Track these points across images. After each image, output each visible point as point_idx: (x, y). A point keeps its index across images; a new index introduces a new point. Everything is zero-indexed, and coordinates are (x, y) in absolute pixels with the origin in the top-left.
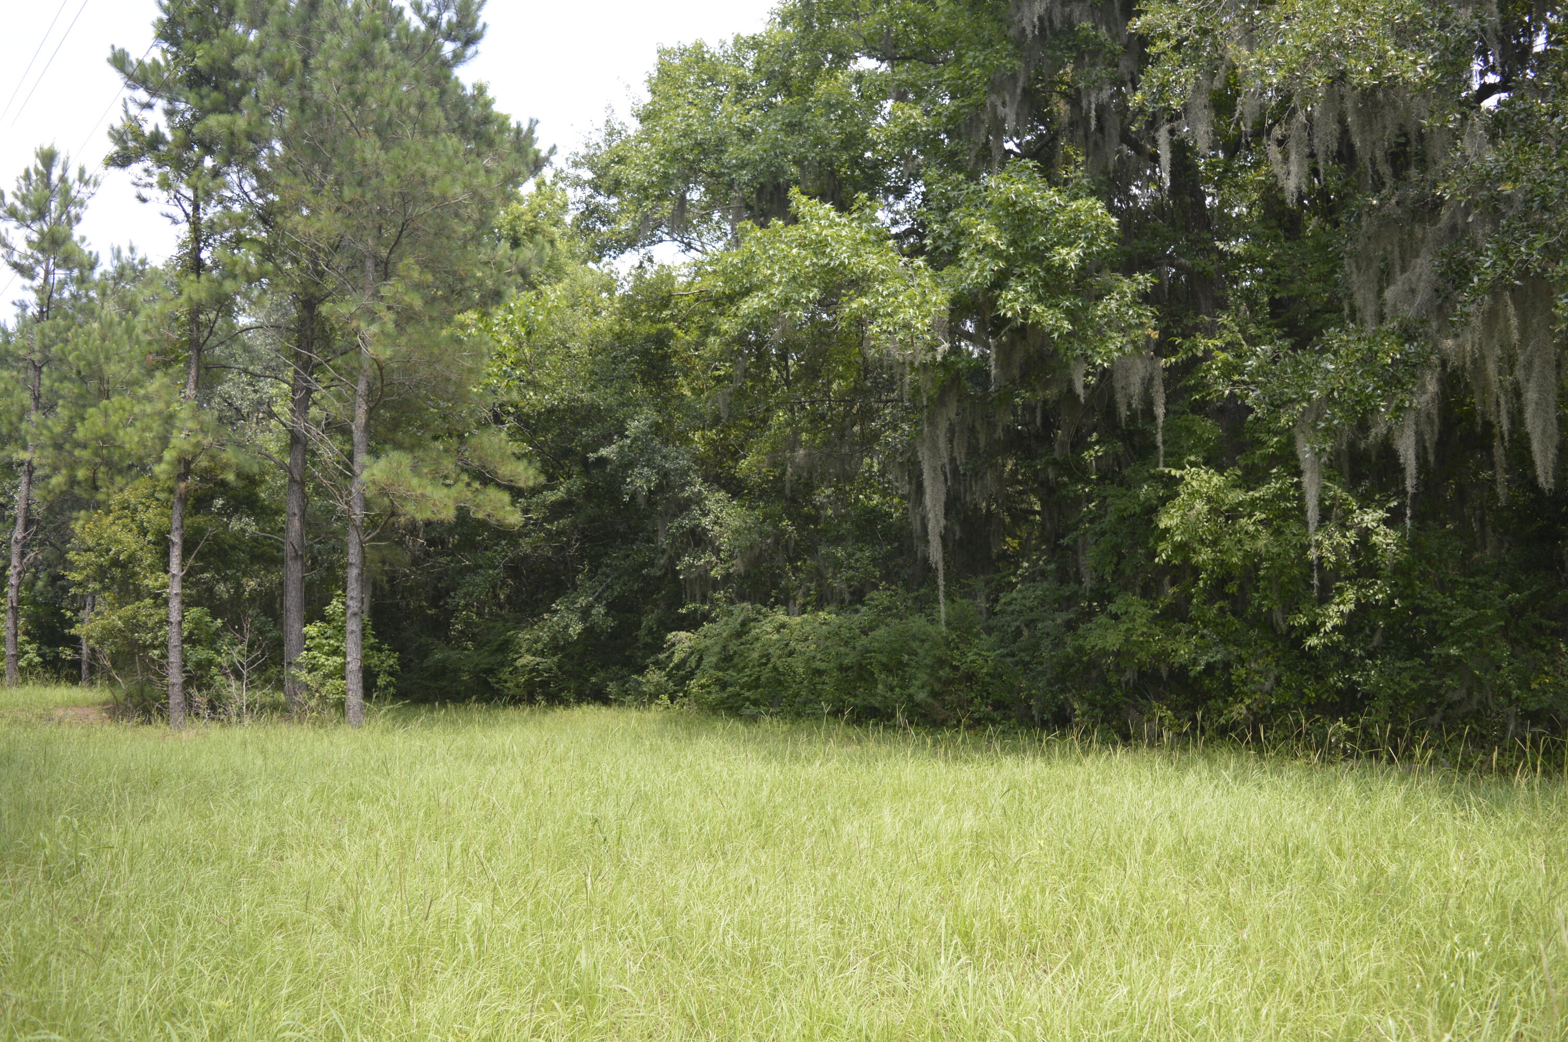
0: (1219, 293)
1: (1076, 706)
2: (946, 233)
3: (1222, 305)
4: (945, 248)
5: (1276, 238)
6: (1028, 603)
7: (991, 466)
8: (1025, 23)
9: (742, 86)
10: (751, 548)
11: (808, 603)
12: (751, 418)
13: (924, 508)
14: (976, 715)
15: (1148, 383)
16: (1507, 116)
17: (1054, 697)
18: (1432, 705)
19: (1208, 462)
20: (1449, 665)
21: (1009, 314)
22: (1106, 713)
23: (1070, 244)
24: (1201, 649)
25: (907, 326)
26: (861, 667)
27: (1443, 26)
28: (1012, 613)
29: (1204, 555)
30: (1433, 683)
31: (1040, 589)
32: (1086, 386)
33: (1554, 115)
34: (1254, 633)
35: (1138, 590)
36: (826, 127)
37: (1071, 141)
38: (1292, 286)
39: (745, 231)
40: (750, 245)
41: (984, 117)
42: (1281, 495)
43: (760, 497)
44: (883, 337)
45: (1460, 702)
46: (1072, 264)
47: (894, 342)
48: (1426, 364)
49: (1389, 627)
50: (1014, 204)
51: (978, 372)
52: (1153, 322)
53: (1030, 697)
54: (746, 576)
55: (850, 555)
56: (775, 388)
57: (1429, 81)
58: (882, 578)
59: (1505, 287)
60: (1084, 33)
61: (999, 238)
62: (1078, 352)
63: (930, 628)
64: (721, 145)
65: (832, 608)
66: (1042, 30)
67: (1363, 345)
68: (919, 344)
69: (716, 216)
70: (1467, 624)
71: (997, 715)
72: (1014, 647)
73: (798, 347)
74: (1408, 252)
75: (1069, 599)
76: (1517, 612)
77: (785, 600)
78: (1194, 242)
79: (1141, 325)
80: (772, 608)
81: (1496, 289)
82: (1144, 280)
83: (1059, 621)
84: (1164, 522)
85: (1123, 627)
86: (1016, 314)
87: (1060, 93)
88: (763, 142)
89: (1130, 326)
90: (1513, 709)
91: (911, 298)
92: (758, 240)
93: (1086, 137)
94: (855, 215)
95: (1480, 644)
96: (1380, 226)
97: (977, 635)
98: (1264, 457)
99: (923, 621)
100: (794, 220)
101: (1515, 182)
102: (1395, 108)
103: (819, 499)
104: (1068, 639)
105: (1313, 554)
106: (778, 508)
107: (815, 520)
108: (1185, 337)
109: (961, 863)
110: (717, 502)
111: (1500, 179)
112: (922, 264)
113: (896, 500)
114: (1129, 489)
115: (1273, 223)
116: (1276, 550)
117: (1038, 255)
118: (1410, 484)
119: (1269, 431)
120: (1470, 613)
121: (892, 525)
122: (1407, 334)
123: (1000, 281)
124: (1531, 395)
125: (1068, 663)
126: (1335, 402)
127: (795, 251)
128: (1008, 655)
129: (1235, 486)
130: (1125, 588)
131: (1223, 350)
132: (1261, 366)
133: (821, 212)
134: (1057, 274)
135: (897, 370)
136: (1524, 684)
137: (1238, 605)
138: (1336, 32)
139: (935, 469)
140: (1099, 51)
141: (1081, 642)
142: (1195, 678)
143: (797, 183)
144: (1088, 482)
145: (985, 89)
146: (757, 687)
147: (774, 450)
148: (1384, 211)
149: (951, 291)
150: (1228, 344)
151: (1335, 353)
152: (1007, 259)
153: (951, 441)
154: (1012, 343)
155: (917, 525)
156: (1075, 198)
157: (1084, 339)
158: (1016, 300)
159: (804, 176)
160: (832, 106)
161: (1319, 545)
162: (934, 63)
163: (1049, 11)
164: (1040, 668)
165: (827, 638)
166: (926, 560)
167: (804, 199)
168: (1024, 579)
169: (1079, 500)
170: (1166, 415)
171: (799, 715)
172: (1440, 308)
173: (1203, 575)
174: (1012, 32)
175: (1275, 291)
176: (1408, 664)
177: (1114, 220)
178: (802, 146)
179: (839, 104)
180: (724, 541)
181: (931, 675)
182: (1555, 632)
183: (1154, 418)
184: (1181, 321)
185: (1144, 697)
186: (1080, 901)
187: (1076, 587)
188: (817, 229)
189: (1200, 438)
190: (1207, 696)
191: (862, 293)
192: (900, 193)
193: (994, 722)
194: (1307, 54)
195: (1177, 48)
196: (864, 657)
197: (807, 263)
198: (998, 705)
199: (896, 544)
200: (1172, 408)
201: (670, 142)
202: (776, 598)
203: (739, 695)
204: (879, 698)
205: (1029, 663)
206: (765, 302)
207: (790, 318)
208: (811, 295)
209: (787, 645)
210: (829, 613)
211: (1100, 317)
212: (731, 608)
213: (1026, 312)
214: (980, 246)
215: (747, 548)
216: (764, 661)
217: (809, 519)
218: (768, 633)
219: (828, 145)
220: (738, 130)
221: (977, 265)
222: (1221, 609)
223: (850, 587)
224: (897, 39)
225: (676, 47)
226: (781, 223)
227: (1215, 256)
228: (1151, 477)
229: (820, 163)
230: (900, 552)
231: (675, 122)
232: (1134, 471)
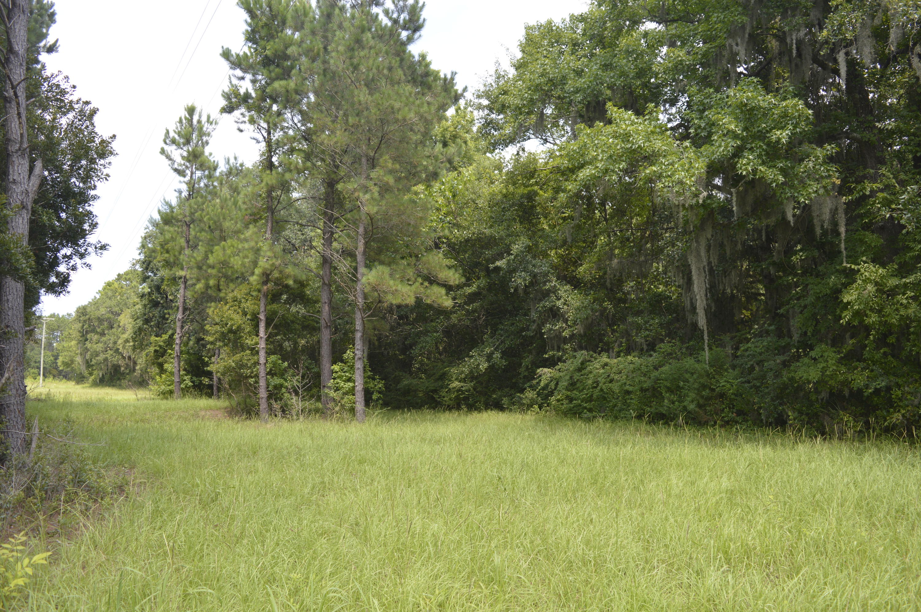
0: (879, 154)
1: (790, 414)
2: (703, 125)
3: (882, 161)
4: (703, 134)
5: (917, 117)
6: (758, 350)
7: (734, 267)
9: (575, 45)
10: (587, 318)
11: (621, 351)
12: (584, 242)
13: (693, 293)
14: (726, 419)
15: (834, 212)
17: (775, 408)
19: (874, 261)
21: (744, 173)
22: (809, 418)
23: (782, 128)
24: (871, 379)
25: (681, 182)
26: (654, 389)
28: (748, 356)
29: (873, 319)
31: (766, 341)
32: (794, 216)
34: (907, 368)
35: (829, 342)
36: (627, 65)
37: (780, 64)
39: (580, 130)
40: (583, 139)
41: (725, 53)
43: (591, 288)
44: (665, 190)
46: (784, 140)
47: (672, 193)
50: (746, 105)
51: (725, 209)
52: (837, 174)
53: (760, 408)
54: (584, 335)
55: (646, 322)
56: (598, 223)
58: (666, 336)
61: (736, 126)
62: (789, 195)
63: (697, 366)
64: (564, 80)
65: (635, 353)
68: (688, 194)
69: (561, 122)
71: (739, 419)
72: (750, 377)
73: (612, 198)
75: (784, 347)
77: (607, 349)
78: (862, 123)
79: (829, 176)
80: (599, 354)
82: (830, 148)
83: (778, 361)
84: (846, 298)
85: (821, 366)
86: (748, 173)
87: (772, 35)
88: (589, 77)
89: (822, 177)
91: (682, 166)
92: (588, 135)
93: (790, 61)
94: (647, 117)
97: (726, 370)
98: (911, 258)
99: (692, 361)
100: (609, 122)
103: (626, 289)
104: (784, 373)
106: (602, 294)
107: (625, 301)
108: (857, 183)
109: (721, 508)
110: (565, 291)
112: (688, 144)
113: (674, 288)
114: (822, 279)
115: (915, 108)
117: (762, 136)
119: (915, 241)
121: (671, 303)
123: (738, 153)
125: (785, 387)
127: (611, 140)
128: (746, 382)
129: (893, 276)
130: (821, 341)
132: (910, 199)
133: (626, 117)
134: (774, 147)
135: (674, 210)
137: (896, 350)
139: (699, 269)
140: (797, 7)
141: (792, 374)
142: (868, 396)
143: (610, 100)
144: (796, 275)
145: (725, 35)
146: (591, 401)
147: (599, 260)
149: (707, 160)
150: (886, 186)
152: (742, 139)
153: (708, 251)
154: (746, 191)
155: (688, 304)
156: (785, 99)
157: (792, 187)
158: (748, 164)
159: (614, 95)
160: (630, 52)
162: (692, 22)
164: (767, 391)
165: (633, 372)
166: (695, 325)
167: (615, 109)
168: (755, 335)
169: (790, 287)
170: (846, 232)
171: (616, 418)
173: (873, 332)
175: (917, 152)
177: (810, 112)
178: (612, 78)
179: (634, 51)
180: (570, 316)
181: (697, 394)
183: (839, 233)
184: (854, 173)
185: (834, 408)
186: (798, 534)
187: (789, 340)
188: (624, 126)
189: (869, 246)
190: (876, 408)
191: (652, 164)
192: (673, 104)
193: (737, 423)
196: (656, 383)
197: (619, 147)
198: (740, 413)
199: (675, 315)
200: (850, 228)
201: (534, 80)
202: (602, 348)
203: (580, 405)
204: (666, 408)
205: (759, 387)
206: (593, 172)
207: (608, 180)
208: (621, 167)
209: (609, 376)
210: (634, 357)
211: (803, 173)
212: (575, 354)
213: (755, 171)
214: (725, 132)
215: (584, 319)
216: (595, 385)
217: (621, 300)
218: (597, 369)
219: (628, 76)
220: (574, 70)
221: (723, 144)
222: (885, 353)
223: (646, 341)
224: (669, 9)
225: (536, 24)
226: (602, 124)
227: (876, 131)
228: (837, 271)
229: (624, 87)
230: (677, 320)
231: (536, 68)
232: (826, 268)
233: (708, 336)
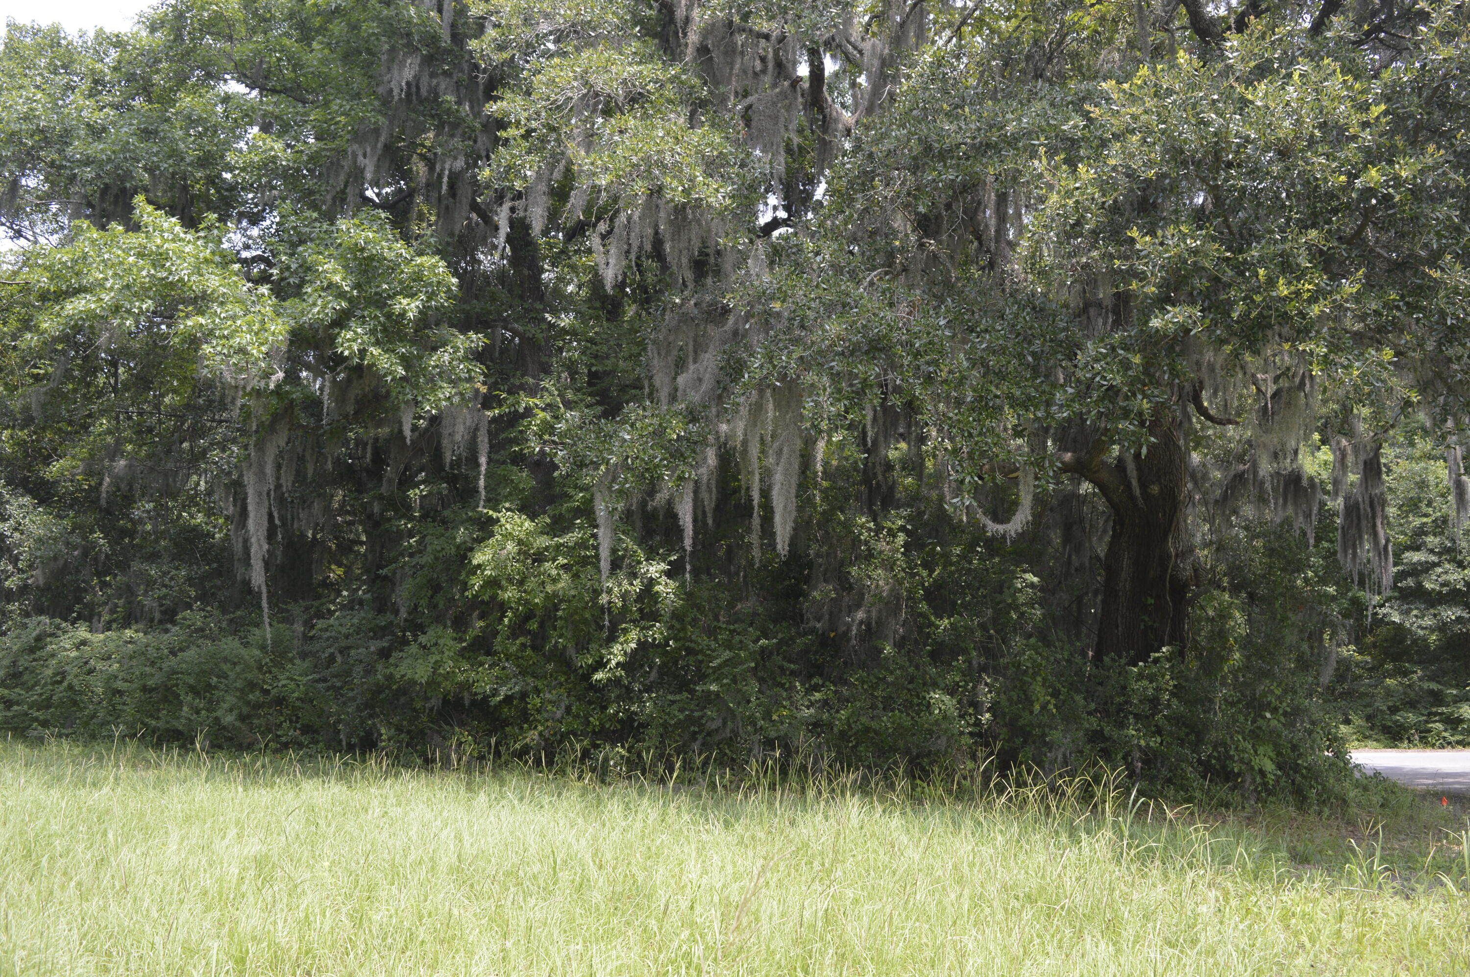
0: (544, 359)
1: (383, 731)
2: (294, 266)
3: (546, 370)
4: (291, 280)
5: (597, 318)
6: (344, 630)
7: (319, 496)
8: (393, 84)
9: (98, 84)
10: (55, 558)
11: (114, 620)
12: (70, 423)
13: (247, 531)
14: (284, 739)
15: (474, 433)
16: (783, 248)
17: (363, 722)
18: (695, 733)
19: (522, 510)
20: (709, 699)
21: (346, 353)
22: (412, 738)
23: (412, 296)
24: (501, 680)
25: (242, 350)
26: (168, 689)
27: (742, 166)
28: (328, 639)
29: (509, 594)
30: (696, 714)
31: (356, 618)
32: (414, 428)
33: (817, 254)
34: (550, 667)
35: (449, 623)
36: (184, 140)
37: (427, 200)
38: (607, 362)
39: (79, 230)
40: (83, 245)
41: (344, 163)
42: (582, 544)
43: (71, 507)
44: (218, 358)
45: (717, 730)
46: (411, 315)
47: (228, 365)
48: (704, 443)
49: (664, 665)
50: (362, 250)
51: (313, 404)
52: (482, 378)
53: (339, 721)
54: (47, 588)
55: (165, 574)
56: (100, 394)
57: (726, 208)
58: (196, 599)
59: (769, 386)
60: (447, 105)
61: (344, 279)
62: (410, 397)
63: (243, 652)
64: (66, 137)
65: (141, 626)
66: (408, 94)
67: (656, 421)
68: (254, 371)
69: (54, 207)
70: (726, 663)
71: (305, 739)
72: (327, 673)
73: (133, 356)
74: (699, 348)
75: (384, 628)
76: (764, 654)
77: (89, 616)
78: (527, 310)
79: (470, 380)
80: (73, 624)
81: (762, 386)
82: (477, 339)
83: (373, 649)
84: (479, 558)
85: (433, 659)
86: (352, 353)
87: (421, 155)
88: (113, 143)
89: (460, 379)
90: (756, 738)
91: (249, 324)
92: (93, 242)
93: (440, 199)
94: (202, 234)
95: (734, 680)
96: (680, 321)
97: (291, 660)
98: (570, 510)
99: (236, 643)
100: (134, 227)
101: (783, 301)
102: (700, 225)
103: (136, 513)
104: (379, 667)
105: (604, 599)
106: (90, 519)
107: (132, 534)
108: (510, 392)
109: (244, 888)
110: (21, 507)
111: (772, 298)
112: (266, 292)
113: (221, 521)
114: (447, 529)
115: (598, 304)
116: (573, 592)
117: (380, 302)
118: (688, 543)
119: (576, 487)
120: (727, 654)
121: (213, 546)
122: (692, 416)
123: (341, 321)
124: (778, 477)
125: (379, 689)
126: (629, 468)
127: (131, 259)
128: (317, 681)
129: (542, 533)
130: (439, 619)
131: (543, 410)
132: (569, 430)
133: (166, 225)
134: (397, 322)
135: (229, 393)
136: (767, 716)
137: (538, 642)
138: (658, 152)
139: (260, 494)
140: (459, 125)
141: (392, 669)
142: (496, 706)
143: (146, 190)
144: (411, 519)
145: (348, 137)
146: (48, 707)
147: (92, 456)
148: (684, 310)
149: (292, 323)
150: (548, 405)
151: (632, 425)
152: (350, 300)
153: (279, 467)
154: (348, 381)
155: (238, 547)
156: (421, 254)
157: (416, 386)
158: (354, 340)
159: (155, 185)
160: (193, 121)
161: (609, 591)
162: (304, 102)
163: (417, 78)
164: (351, 694)
165: (131, 658)
166: (247, 583)
167: (150, 208)
168: (343, 607)
169: (401, 535)
170: (488, 463)
171: (93, 737)
172: (720, 397)
173: (509, 614)
174: (381, 90)
175: (592, 365)
176: (678, 697)
177: (455, 280)
178: (156, 154)
179: (200, 121)
180: (25, 552)
181: (239, 698)
182: (793, 673)
183: (478, 465)
184: (507, 379)
185: (448, 724)
186: (359, 919)
187: (392, 617)
188: (158, 241)
189: (516, 488)
190: (506, 723)
191: (201, 313)
192: (255, 220)
193: (300, 746)
194: (634, 166)
195: (527, 135)
196: (169, 679)
197: (144, 273)
198: (307, 729)
199: (215, 565)
200: (495, 457)
201: (8, 122)
202: (79, 614)
203: (27, 714)
204: (183, 721)
205: (341, 688)
206: (93, 306)
207: (119, 325)
208: (144, 306)
209: (86, 663)
210: (137, 631)
211: (434, 367)
212: (27, 621)
213: (363, 352)
214: (325, 284)
215: (49, 559)
216: (58, 678)
217: (124, 532)
218: (66, 650)
219: (182, 159)
220: (88, 125)
221: (319, 302)
222: (523, 645)
223: (162, 605)
224: (269, 70)
225: (29, 25)
226: (121, 228)
227: (544, 326)
228: (470, 519)
229: (173, 174)
230: (219, 573)
231: (17, 103)
232: (454, 512)
233: (269, 603)
